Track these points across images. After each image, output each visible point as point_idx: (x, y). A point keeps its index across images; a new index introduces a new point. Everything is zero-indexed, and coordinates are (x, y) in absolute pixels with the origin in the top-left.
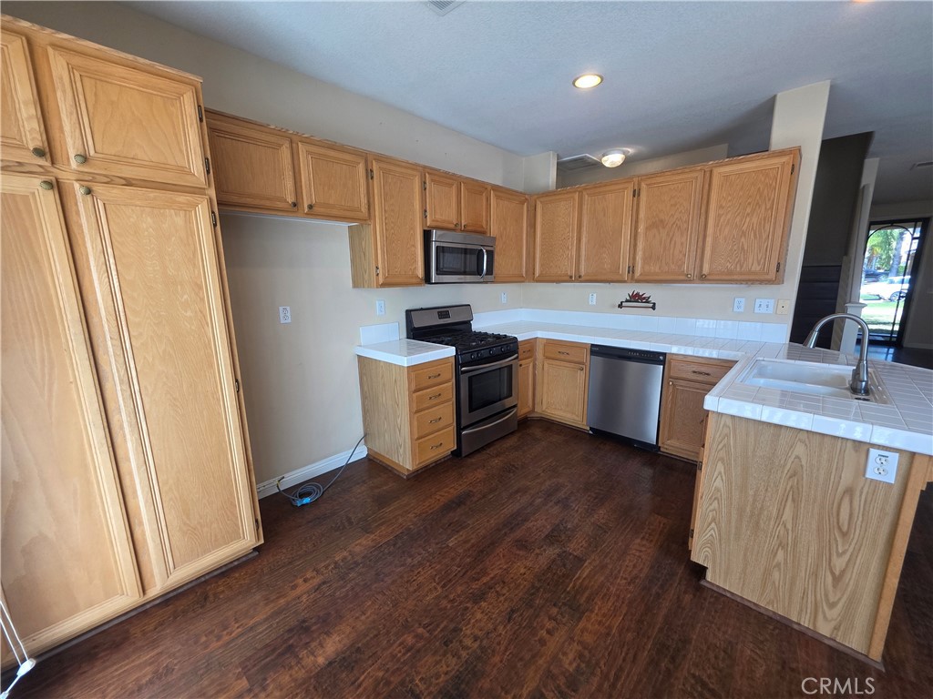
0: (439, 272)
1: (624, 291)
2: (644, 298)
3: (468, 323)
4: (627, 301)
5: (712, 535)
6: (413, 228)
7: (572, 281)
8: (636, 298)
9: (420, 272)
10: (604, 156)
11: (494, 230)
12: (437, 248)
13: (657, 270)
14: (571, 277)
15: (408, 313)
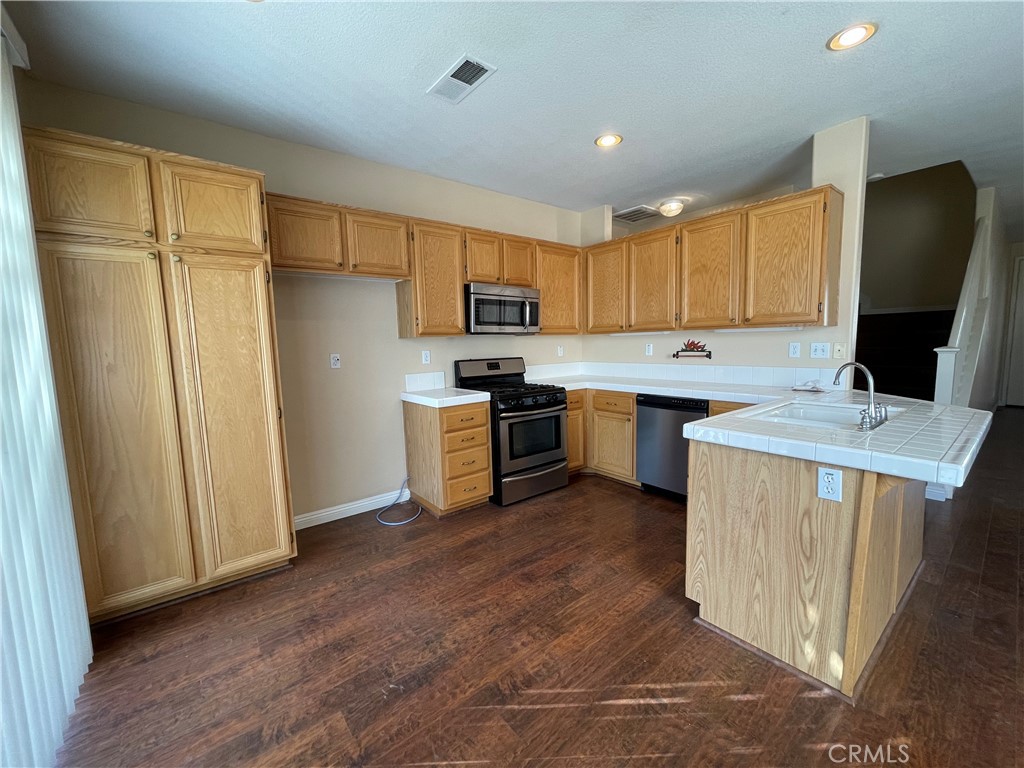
0: (478, 322)
1: (679, 341)
2: (700, 347)
3: (521, 375)
4: (683, 350)
5: (701, 569)
6: (453, 283)
7: (623, 332)
8: (692, 347)
9: (460, 322)
10: (662, 205)
11: (541, 283)
12: (476, 300)
13: (703, 316)
14: (622, 327)
15: (457, 363)
